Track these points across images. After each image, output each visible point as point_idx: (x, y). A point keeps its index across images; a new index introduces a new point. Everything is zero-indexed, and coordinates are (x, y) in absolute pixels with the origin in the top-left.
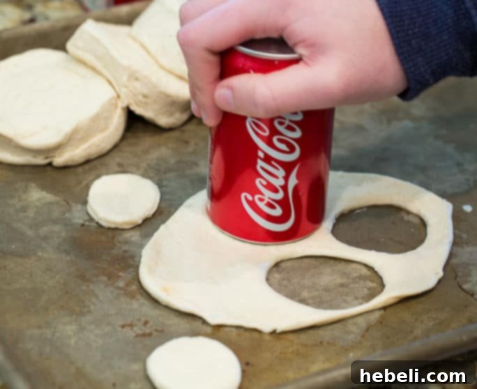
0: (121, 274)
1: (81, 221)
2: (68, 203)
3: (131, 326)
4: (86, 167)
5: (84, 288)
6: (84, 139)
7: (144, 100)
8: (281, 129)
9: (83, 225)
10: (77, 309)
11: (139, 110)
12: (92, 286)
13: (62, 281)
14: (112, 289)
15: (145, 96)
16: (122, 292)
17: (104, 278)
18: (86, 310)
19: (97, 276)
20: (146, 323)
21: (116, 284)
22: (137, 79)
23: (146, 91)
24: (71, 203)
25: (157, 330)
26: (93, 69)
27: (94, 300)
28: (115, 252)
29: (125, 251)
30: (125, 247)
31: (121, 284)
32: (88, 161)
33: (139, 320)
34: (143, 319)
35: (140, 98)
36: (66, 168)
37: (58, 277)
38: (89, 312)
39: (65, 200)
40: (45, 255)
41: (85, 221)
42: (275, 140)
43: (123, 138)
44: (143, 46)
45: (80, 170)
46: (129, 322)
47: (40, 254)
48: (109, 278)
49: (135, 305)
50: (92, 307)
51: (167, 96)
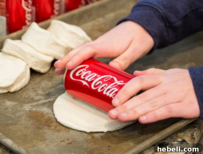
0: (51, 125)
1: (28, 110)
2: (21, 104)
3: (63, 141)
4: (22, 91)
5: (41, 131)
6: (20, 81)
7: (36, 64)
8: (104, 85)
9: (30, 111)
10: (42, 139)
11: (35, 68)
12: (44, 131)
13: (32, 131)
14: (51, 130)
15: (36, 63)
16: (54, 131)
17: (46, 127)
18: (45, 139)
19: (43, 127)
20: (68, 139)
21: (51, 128)
22: (33, 57)
23: (36, 61)
24: (22, 104)
25: (73, 141)
26: (15, 56)
27: (46, 135)
28: (45, 118)
29: (49, 117)
30: (48, 116)
31: (53, 128)
32: (21, 89)
33: (65, 139)
34: (67, 138)
35: (35, 63)
36: (14, 92)
37: (30, 130)
38: (47, 139)
39: (19, 103)
40: (22, 123)
41: (30, 109)
42: (101, 82)
43: (30, 79)
44: (30, 46)
45: (20, 92)
46: (62, 140)
47: (20, 123)
48: (48, 127)
49: (61, 134)
50: (47, 137)
51: (44, 61)
